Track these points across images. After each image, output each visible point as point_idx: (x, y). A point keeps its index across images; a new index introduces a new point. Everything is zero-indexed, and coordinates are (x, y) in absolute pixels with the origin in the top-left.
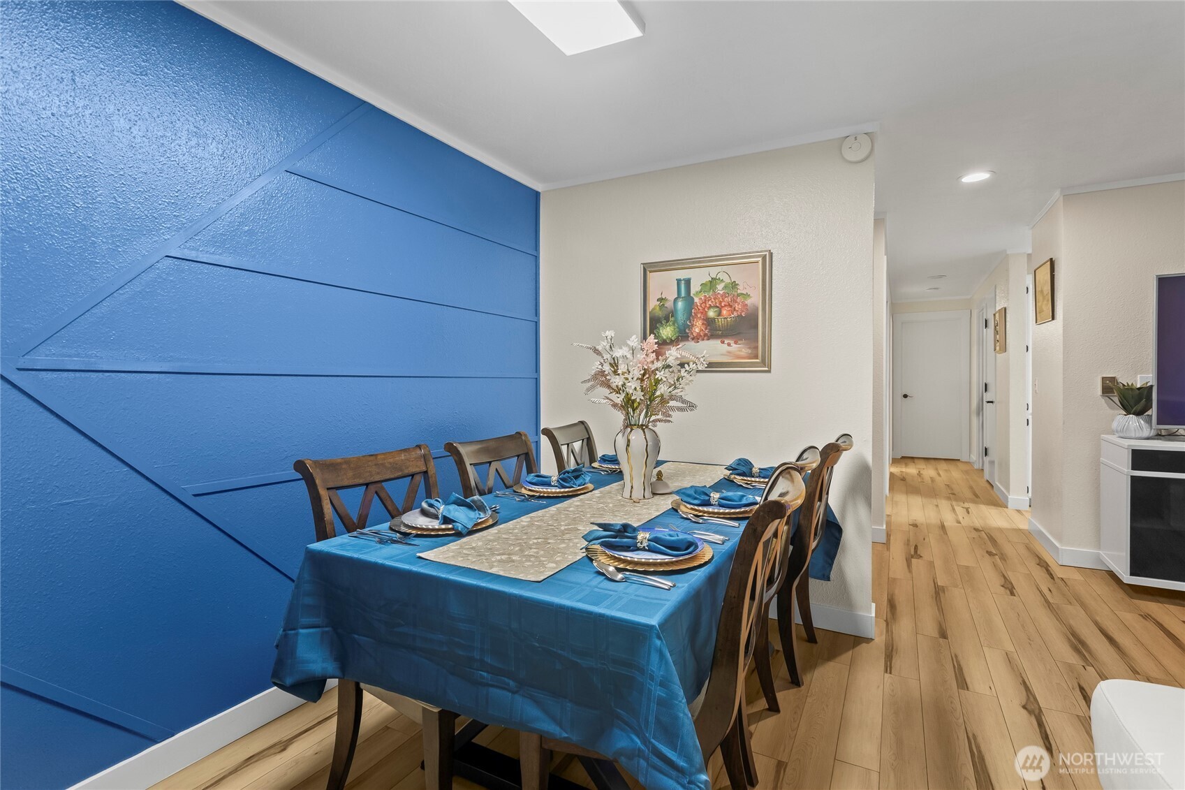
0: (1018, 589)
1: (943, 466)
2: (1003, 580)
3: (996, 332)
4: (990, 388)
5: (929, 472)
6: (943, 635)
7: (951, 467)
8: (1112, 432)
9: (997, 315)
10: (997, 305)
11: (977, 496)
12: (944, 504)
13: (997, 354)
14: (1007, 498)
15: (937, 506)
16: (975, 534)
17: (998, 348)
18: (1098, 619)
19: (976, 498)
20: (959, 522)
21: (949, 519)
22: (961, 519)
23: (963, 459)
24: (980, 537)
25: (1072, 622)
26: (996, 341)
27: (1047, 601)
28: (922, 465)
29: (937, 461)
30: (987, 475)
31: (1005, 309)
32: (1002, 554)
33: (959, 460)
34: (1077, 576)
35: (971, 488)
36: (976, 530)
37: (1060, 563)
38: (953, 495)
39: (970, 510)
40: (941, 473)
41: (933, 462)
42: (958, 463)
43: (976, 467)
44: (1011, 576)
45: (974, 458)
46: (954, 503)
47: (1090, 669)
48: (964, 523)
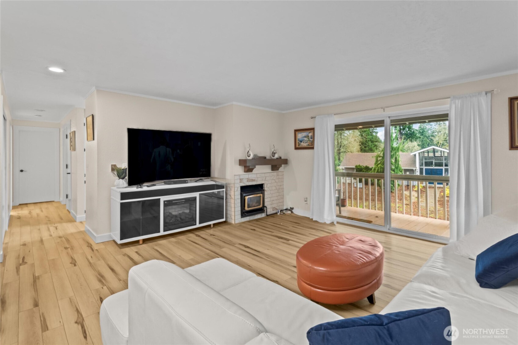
0: (78, 262)
1: (45, 205)
2: (71, 259)
3: (71, 142)
4: (69, 166)
5: (36, 211)
6: (36, 305)
7: (49, 206)
8: (114, 186)
9: (71, 134)
10: (72, 129)
11: (61, 219)
12: (43, 227)
13: (72, 152)
14: (76, 217)
15: (39, 229)
16: (59, 240)
17: (72, 149)
18: (109, 263)
19: (62, 220)
20: (51, 236)
21: (45, 235)
22: (52, 233)
23: (56, 201)
24: (61, 241)
25: (99, 269)
26: (71, 146)
27: (90, 263)
28: (32, 207)
29: (41, 204)
30: (67, 208)
31: (75, 132)
32: (72, 247)
33: (54, 201)
34: (102, 246)
35: (59, 215)
36: (60, 237)
37: (97, 243)
38: (49, 221)
39: (58, 228)
40: (43, 210)
41: (39, 204)
42: (53, 203)
43: (63, 203)
44: (75, 257)
45: (61, 199)
46: (49, 225)
47: (105, 287)
48: (54, 235)
